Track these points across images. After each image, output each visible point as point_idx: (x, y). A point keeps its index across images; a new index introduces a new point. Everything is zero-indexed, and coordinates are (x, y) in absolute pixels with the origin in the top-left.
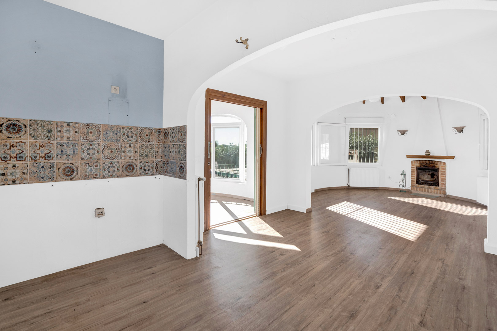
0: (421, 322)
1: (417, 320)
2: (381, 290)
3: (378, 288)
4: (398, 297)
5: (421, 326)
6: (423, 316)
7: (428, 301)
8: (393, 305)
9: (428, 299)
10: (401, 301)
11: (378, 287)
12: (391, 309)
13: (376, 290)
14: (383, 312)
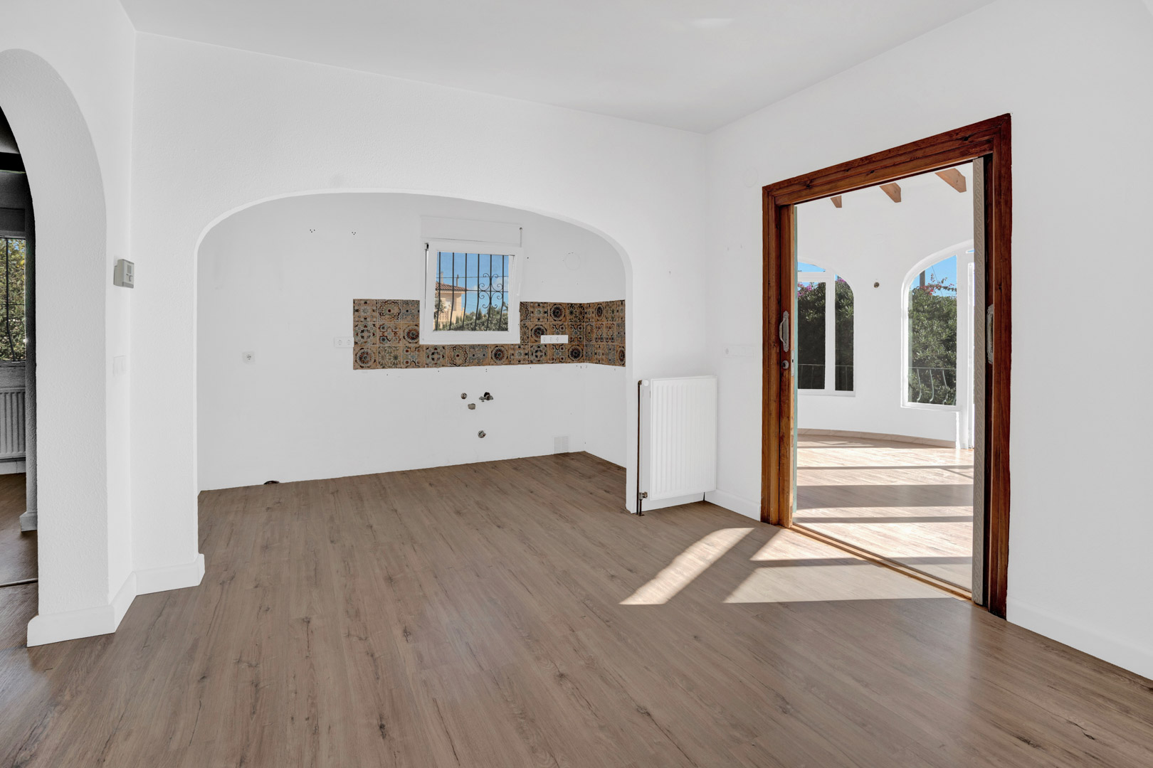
0: (309, 622)
1: (315, 622)
2: (398, 632)
3: (405, 631)
4: (363, 637)
5: (307, 618)
6: (309, 633)
7: (312, 666)
8: (360, 621)
9: (314, 670)
10: (353, 632)
11: (406, 633)
12: (357, 613)
13: (404, 626)
14: (363, 603)
